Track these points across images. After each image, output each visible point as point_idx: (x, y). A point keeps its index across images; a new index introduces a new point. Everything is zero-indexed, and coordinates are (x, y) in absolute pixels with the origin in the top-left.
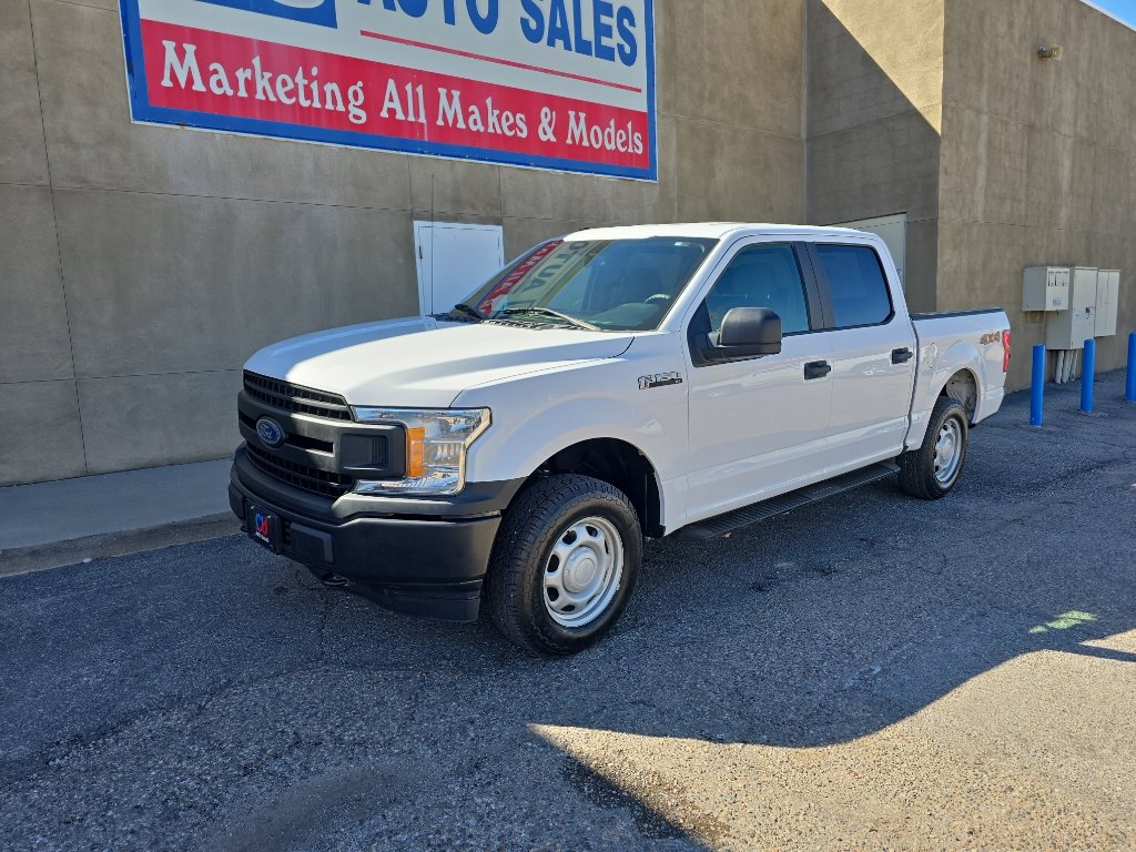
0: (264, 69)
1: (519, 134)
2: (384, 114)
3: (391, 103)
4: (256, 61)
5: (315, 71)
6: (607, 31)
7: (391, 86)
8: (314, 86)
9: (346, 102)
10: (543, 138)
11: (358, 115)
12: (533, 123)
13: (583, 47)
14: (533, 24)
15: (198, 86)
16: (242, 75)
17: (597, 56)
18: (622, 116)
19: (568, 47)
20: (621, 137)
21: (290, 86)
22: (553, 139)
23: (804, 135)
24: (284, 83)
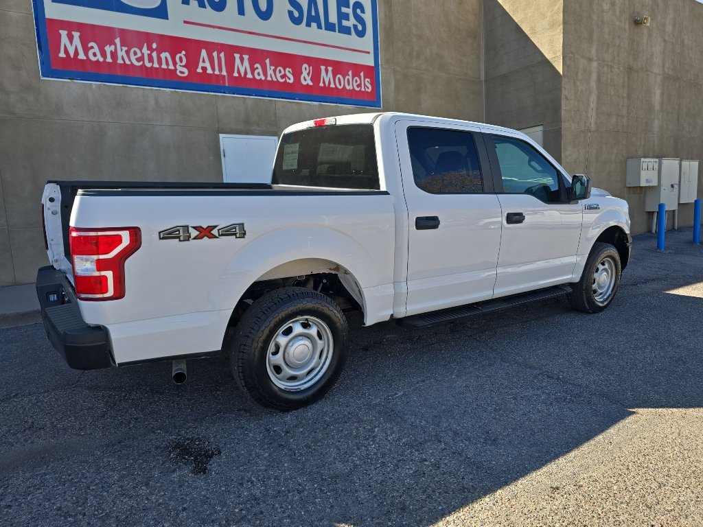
0: (122, 45)
1: (288, 81)
2: (199, 70)
3: (204, 63)
4: (118, 41)
5: (154, 46)
6: (346, 17)
7: (204, 53)
8: (154, 54)
9: (175, 63)
10: (304, 83)
11: (182, 71)
12: (297, 74)
13: (330, 27)
14: (296, 14)
15: (82, 56)
16: (108, 49)
17: (339, 32)
18: (357, 69)
19: (319, 27)
20: (356, 81)
21: (139, 55)
22: (311, 83)
23: (483, 78)
24: (135, 53)
